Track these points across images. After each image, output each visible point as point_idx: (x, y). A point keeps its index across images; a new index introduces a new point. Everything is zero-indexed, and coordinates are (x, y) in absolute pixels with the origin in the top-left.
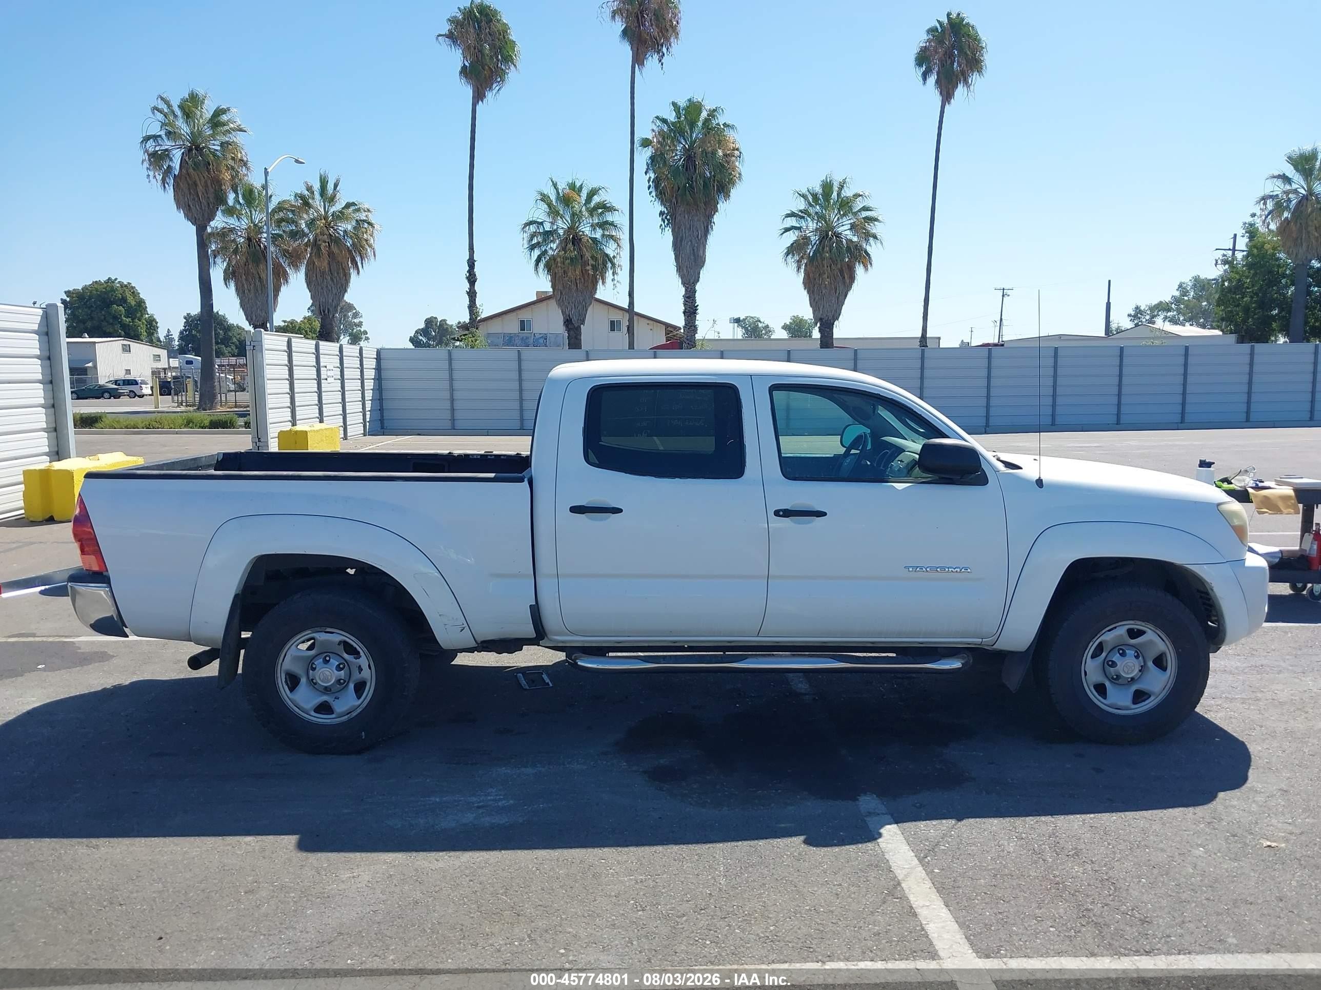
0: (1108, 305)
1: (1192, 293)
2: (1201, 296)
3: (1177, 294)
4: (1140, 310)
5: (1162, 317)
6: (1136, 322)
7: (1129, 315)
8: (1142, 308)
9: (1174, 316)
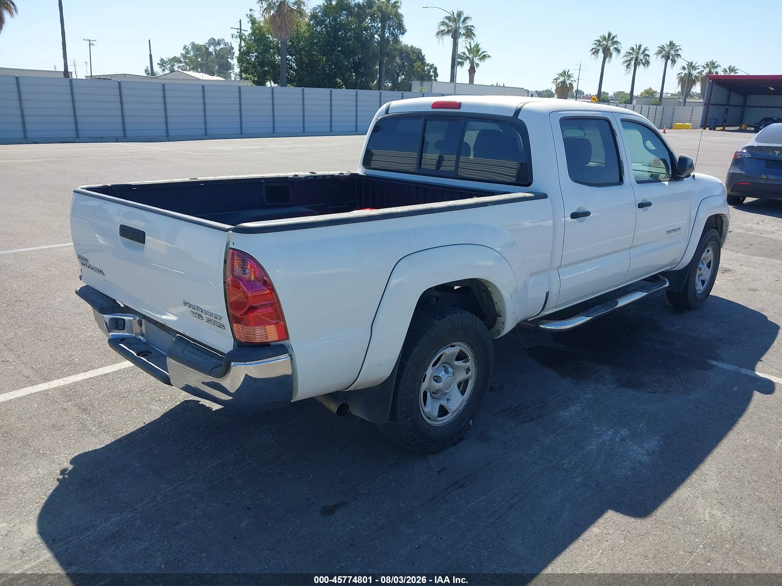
0: (151, 56)
1: (192, 53)
2: (197, 55)
3: (184, 52)
4: (164, 61)
5: (177, 66)
6: (163, 68)
7: (158, 64)
8: (165, 60)
9: (183, 66)
